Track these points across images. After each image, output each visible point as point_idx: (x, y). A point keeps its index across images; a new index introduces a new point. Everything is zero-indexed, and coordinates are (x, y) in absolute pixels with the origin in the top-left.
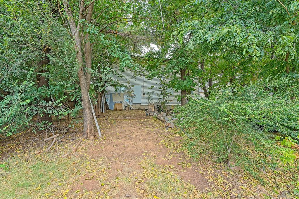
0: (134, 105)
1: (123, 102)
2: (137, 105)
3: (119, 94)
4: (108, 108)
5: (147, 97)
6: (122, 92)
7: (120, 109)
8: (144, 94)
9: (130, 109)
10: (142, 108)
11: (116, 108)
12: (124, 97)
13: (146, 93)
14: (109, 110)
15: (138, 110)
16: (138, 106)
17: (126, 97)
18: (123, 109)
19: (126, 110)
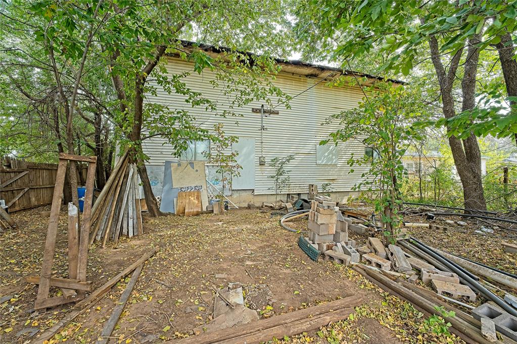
0: (236, 195)
1: (204, 187)
2: (244, 194)
3: (191, 164)
4: (155, 210)
5: (272, 171)
6: (200, 157)
7: (195, 210)
8: (262, 164)
9: (226, 208)
10: (258, 202)
11: (181, 209)
12: (207, 172)
13: (268, 160)
14: (161, 214)
15: (247, 208)
16: (247, 199)
17: (211, 173)
18: (204, 209)
19: (212, 211)
